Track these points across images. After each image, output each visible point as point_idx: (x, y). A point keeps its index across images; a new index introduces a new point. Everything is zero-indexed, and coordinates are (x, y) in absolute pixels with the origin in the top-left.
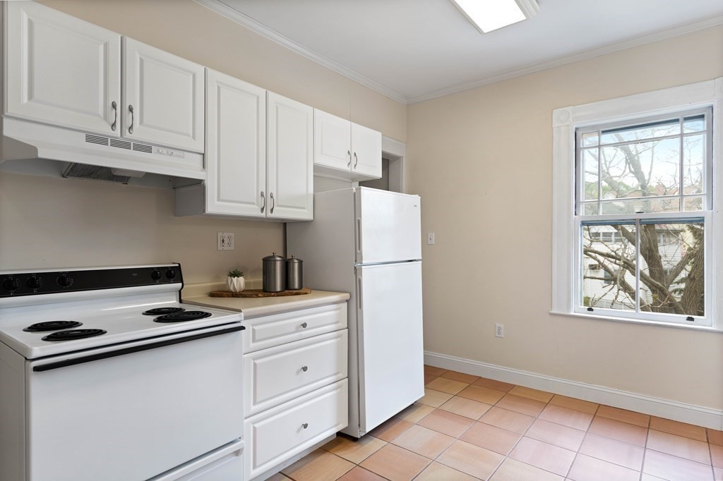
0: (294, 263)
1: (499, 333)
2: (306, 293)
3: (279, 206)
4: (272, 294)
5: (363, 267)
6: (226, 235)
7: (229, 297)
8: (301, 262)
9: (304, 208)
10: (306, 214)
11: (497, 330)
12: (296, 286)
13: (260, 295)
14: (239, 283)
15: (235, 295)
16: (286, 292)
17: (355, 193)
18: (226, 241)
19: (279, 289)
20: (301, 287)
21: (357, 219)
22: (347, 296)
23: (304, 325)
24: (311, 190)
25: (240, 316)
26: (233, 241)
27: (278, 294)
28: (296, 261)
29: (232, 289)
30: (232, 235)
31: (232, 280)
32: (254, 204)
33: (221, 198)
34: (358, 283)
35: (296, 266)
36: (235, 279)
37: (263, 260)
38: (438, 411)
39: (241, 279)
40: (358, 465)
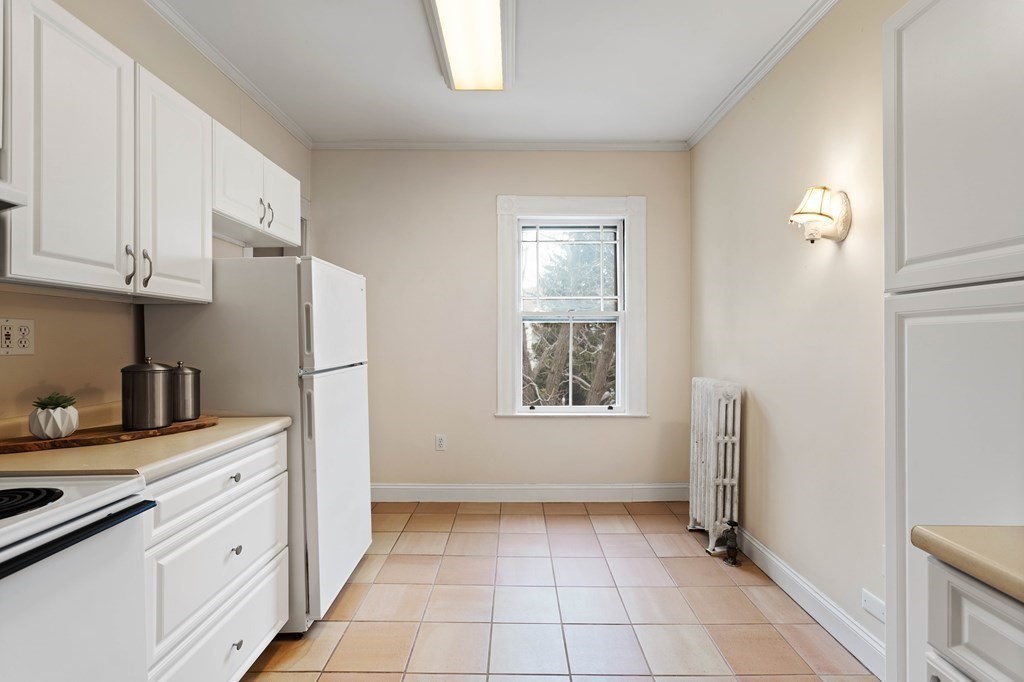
0: (184, 374)
1: (440, 445)
2: (214, 425)
3: (160, 275)
4: (151, 432)
5: (315, 376)
6: (14, 325)
7: (41, 448)
8: (197, 373)
9: (198, 282)
10: (201, 292)
11: (438, 442)
12: (190, 413)
13: (124, 437)
14: (66, 419)
15: (59, 443)
16: (174, 425)
17: (299, 266)
18: (15, 336)
19: (160, 421)
20: (197, 413)
21: (304, 304)
22: (285, 421)
23: (237, 478)
24: (209, 254)
25: (140, 482)
26: (31, 337)
27: (163, 431)
28: (188, 371)
29: (49, 431)
30: (30, 324)
31: (49, 416)
32: (111, 266)
33: (44, 247)
34: (308, 400)
35: (189, 380)
36: (57, 413)
37: (123, 371)
38: (392, 558)
39: (72, 412)
40: (323, 672)
